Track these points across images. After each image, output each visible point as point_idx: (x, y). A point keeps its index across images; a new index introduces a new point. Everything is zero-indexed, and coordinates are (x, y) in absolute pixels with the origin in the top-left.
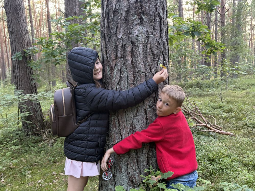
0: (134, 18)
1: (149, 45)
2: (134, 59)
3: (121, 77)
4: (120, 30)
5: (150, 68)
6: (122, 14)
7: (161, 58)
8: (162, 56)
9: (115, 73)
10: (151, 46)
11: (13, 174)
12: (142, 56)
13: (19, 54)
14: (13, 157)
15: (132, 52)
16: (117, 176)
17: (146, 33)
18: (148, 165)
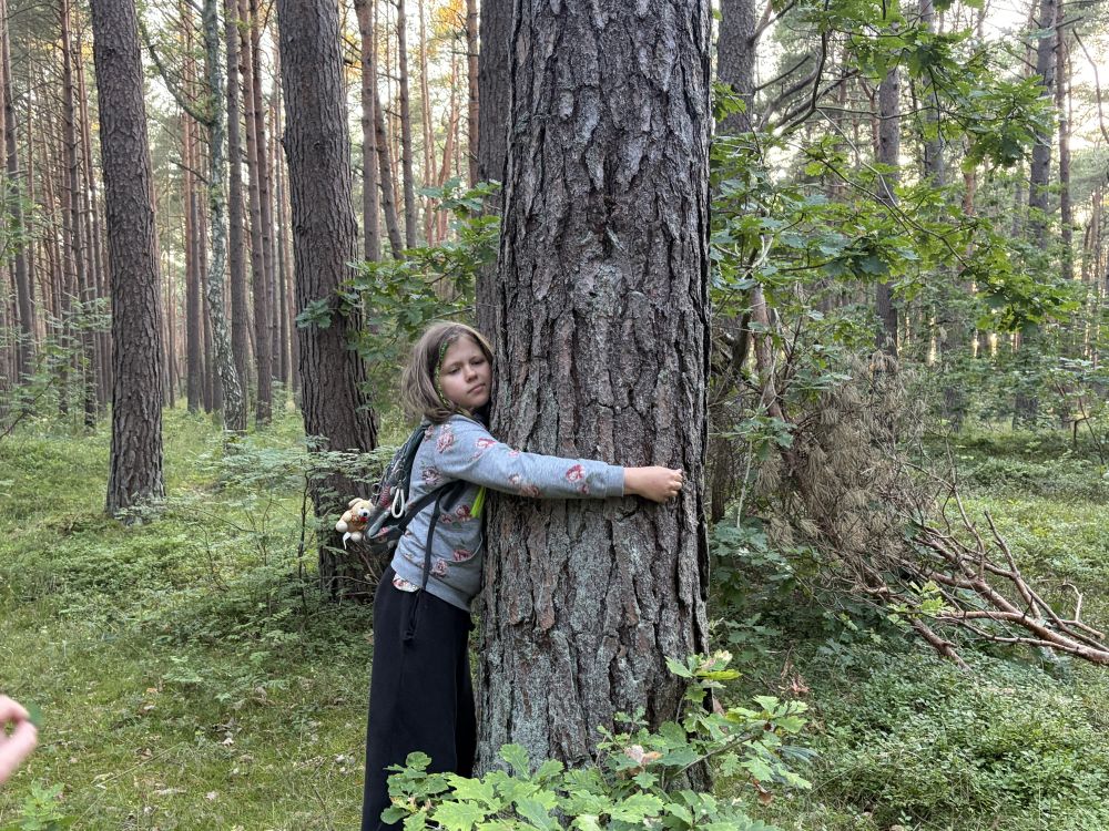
0: (583, 242)
1: (628, 323)
2: (578, 364)
3: (539, 416)
4: (542, 275)
5: (631, 392)
6: (548, 230)
7: (672, 363)
8: (675, 354)
9: (523, 405)
10: (633, 325)
11: (263, 726)
12: (603, 357)
13: (321, 305)
14: (269, 670)
15: (574, 341)
16: (518, 726)
17: (619, 285)
18: (611, 700)
